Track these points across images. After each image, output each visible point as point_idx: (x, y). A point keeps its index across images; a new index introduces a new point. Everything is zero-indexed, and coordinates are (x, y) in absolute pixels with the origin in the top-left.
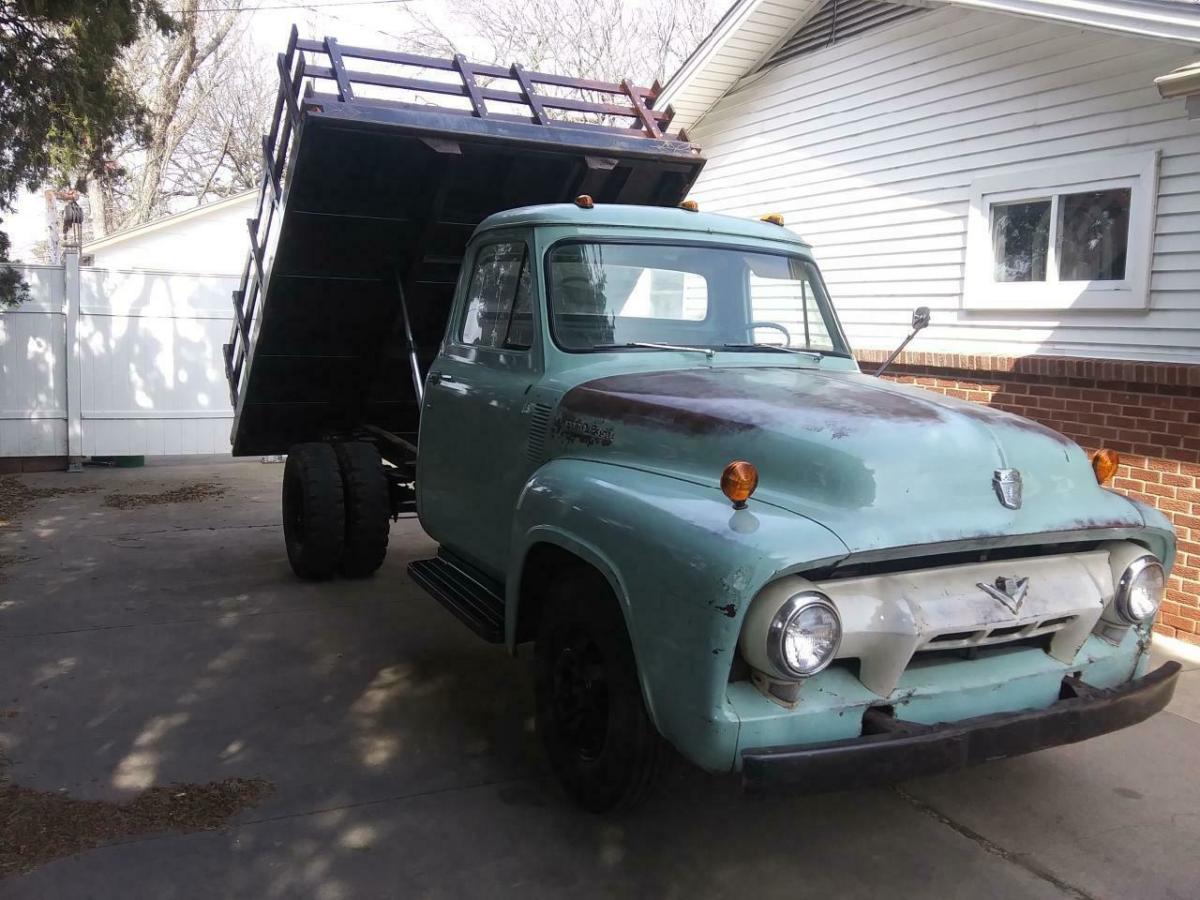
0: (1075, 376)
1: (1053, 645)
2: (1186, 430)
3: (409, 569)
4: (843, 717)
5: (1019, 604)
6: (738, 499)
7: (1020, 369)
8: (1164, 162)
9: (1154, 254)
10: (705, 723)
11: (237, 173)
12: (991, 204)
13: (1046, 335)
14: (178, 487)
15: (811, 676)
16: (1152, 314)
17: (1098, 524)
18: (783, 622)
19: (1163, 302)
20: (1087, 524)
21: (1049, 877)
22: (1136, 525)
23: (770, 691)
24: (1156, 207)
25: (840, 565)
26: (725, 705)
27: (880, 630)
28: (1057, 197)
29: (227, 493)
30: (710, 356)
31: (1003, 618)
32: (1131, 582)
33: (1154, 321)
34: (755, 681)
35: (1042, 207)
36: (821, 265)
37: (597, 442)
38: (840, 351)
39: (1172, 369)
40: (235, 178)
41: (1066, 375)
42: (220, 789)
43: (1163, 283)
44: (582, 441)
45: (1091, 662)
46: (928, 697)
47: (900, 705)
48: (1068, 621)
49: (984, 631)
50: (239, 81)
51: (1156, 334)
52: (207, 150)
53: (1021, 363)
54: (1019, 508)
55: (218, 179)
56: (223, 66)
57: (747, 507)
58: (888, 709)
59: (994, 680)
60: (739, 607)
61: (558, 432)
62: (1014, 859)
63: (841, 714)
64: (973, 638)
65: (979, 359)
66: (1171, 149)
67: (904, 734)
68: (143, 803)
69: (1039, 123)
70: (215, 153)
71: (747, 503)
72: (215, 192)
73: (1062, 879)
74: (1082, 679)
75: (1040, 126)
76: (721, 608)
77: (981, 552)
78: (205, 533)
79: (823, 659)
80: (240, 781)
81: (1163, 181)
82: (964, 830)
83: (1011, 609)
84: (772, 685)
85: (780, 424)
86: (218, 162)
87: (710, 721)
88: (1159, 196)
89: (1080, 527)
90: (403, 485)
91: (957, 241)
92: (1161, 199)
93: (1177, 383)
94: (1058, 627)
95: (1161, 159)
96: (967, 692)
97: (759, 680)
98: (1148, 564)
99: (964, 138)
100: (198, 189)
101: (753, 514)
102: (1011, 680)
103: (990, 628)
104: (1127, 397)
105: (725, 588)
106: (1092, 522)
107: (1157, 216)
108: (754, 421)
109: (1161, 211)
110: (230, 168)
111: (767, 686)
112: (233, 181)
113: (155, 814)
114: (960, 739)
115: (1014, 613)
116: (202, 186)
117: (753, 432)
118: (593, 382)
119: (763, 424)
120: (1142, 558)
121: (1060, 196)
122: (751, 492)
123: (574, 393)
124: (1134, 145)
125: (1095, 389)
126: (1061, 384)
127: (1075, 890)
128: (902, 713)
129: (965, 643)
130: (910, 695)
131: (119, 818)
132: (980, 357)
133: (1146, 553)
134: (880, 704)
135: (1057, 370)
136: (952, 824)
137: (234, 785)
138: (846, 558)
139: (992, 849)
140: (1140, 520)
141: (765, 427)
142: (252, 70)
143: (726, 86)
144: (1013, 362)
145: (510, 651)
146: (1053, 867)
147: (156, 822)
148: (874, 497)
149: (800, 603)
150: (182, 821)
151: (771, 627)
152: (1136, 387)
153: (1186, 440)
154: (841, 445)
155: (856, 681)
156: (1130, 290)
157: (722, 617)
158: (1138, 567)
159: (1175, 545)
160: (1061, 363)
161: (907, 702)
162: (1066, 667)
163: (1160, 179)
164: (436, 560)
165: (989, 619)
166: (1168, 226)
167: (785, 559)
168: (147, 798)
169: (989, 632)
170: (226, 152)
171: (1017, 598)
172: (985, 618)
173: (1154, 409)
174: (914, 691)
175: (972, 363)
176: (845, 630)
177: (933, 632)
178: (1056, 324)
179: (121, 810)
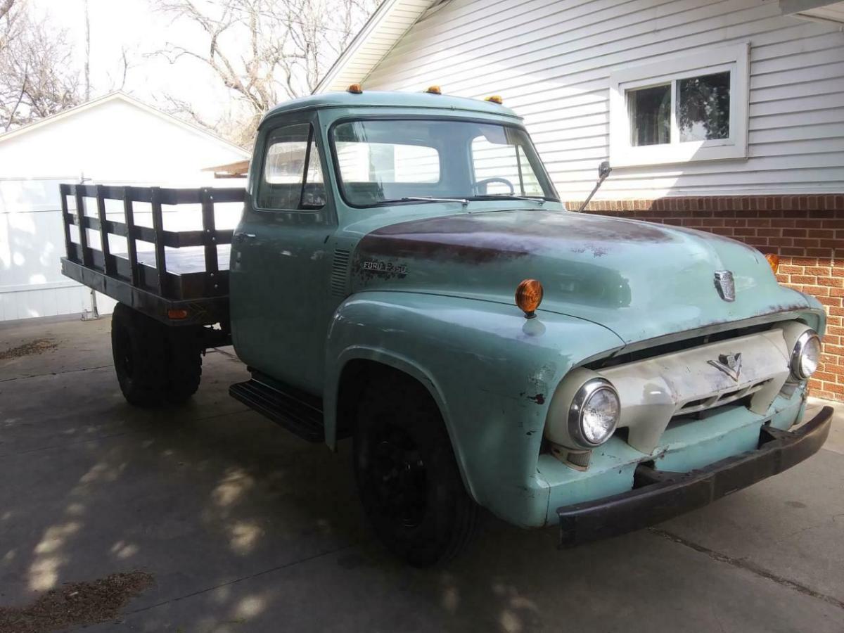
0: (698, 210)
1: (752, 402)
2: (781, 242)
3: (230, 391)
4: (621, 474)
5: (738, 374)
6: (530, 310)
7: (656, 208)
8: (753, 51)
9: (750, 118)
10: (523, 492)
11: (33, 107)
12: (625, 90)
13: (672, 182)
14: (18, 344)
15: (601, 445)
16: (751, 161)
17: (784, 308)
18: (579, 405)
19: (757, 152)
20: (777, 309)
21: (767, 574)
22: (805, 308)
23: (568, 460)
24: (749, 83)
25: (616, 355)
26: (537, 476)
27: (646, 403)
28: (675, 82)
29: (59, 346)
30: (465, 205)
31: (729, 385)
32: (801, 351)
33: (752, 165)
34: (556, 454)
35: (665, 90)
36: (529, 129)
37: (394, 276)
38: (551, 197)
39: (770, 199)
40: (32, 111)
41: (691, 209)
42: (108, 585)
43: (757, 138)
44: (380, 276)
45: (777, 412)
46: (677, 451)
47: (659, 459)
48: (765, 383)
49: (716, 397)
50: (29, 37)
51: (754, 175)
52: (9, 90)
53: (655, 203)
54: (734, 300)
55: (18, 113)
56: (14, 24)
57: (536, 316)
58: (650, 464)
59: (718, 434)
60: (547, 395)
61: (357, 271)
62: (738, 563)
63: (620, 472)
64: (707, 402)
65: (625, 203)
66: (757, 41)
67: (670, 482)
68: (43, 605)
69: (658, 28)
70: (15, 93)
71: (535, 313)
72: (17, 123)
73: (777, 574)
74: (772, 425)
75: (659, 31)
76: (532, 398)
77: (704, 337)
78: (48, 377)
79: (609, 430)
80: (122, 575)
81: (753, 65)
82: (694, 546)
83: (733, 378)
84: (569, 455)
85: (550, 249)
86: (18, 100)
87: (526, 489)
88: (751, 76)
89: (773, 311)
90: (209, 326)
91: (602, 119)
92: (752, 78)
93: (774, 208)
94: (759, 388)
95: (751, 48)
96: (703, 444)
97: (558, 452)
98: (811, 336)
99: (602, 43)
100: (5, 121)
101: (540, 321)
102: (730, 432)
103: (720, 394)
104: (737, 222)
105: (535, 382)
106: (780, 307)
107: (751, 90)
108: (527, 248)
109: (753, 87)
110: (27, 103)
111: (565, 456)
112: (31, 113)
113: (56, 613)
114: (709, 481)
115: (735, 380)
116: (7, 119)
117: (527, 257)
118: (381, 229)
119: (535, 249)
120: (805, 332)
121: (677, 81)
122: (538, 305)
123: (366, 240)
124: (730, 40)
125: (713, 218)
126: (686, 216)
127: (788, 582)
128: (660, 466)
129: (702, 407)
130: (665, 451)
131: (23, 622)
132: (625, 202)
133: (807, 328)
134: (646, 460)
135: (684, 207)
136: (685, 542)
137: (118, 581)
138: (622, 349)
139: (719, 558)
140: (806, 303)
141: (537, 253)
142: (38, 28)
143: (417, 15)
144: (651, 203)
145: (332, 448)
146: (766, 567)
147: (57, 620)
148: (630, 300)
149: (591, 388)
150: (80, 616)
151: (570, 410)
152: (742, 214)
153: (782, 249)
154: (601, 262)
155: (626, 445)
156: (733, 145)
157: (534, 404)
158: (804, 339)
159: (826, 321)
160: (687, 201)
161: (663, 456)
162: (763, 418)
163: (751, 63)
164: (251, 382)
165: (720, 387)
166: (758, 97)
167: (570, 355)
168: (45, 600)
169: (720, 396)
170: (24, 91)
171: (736, 368)
172: (718, 386)
173: (756, 228)
174: (668, 447)
175: (620, 206)
176: (622, 407)
177: (685, 400)
178: (680, 173)
179: (24, 613)
